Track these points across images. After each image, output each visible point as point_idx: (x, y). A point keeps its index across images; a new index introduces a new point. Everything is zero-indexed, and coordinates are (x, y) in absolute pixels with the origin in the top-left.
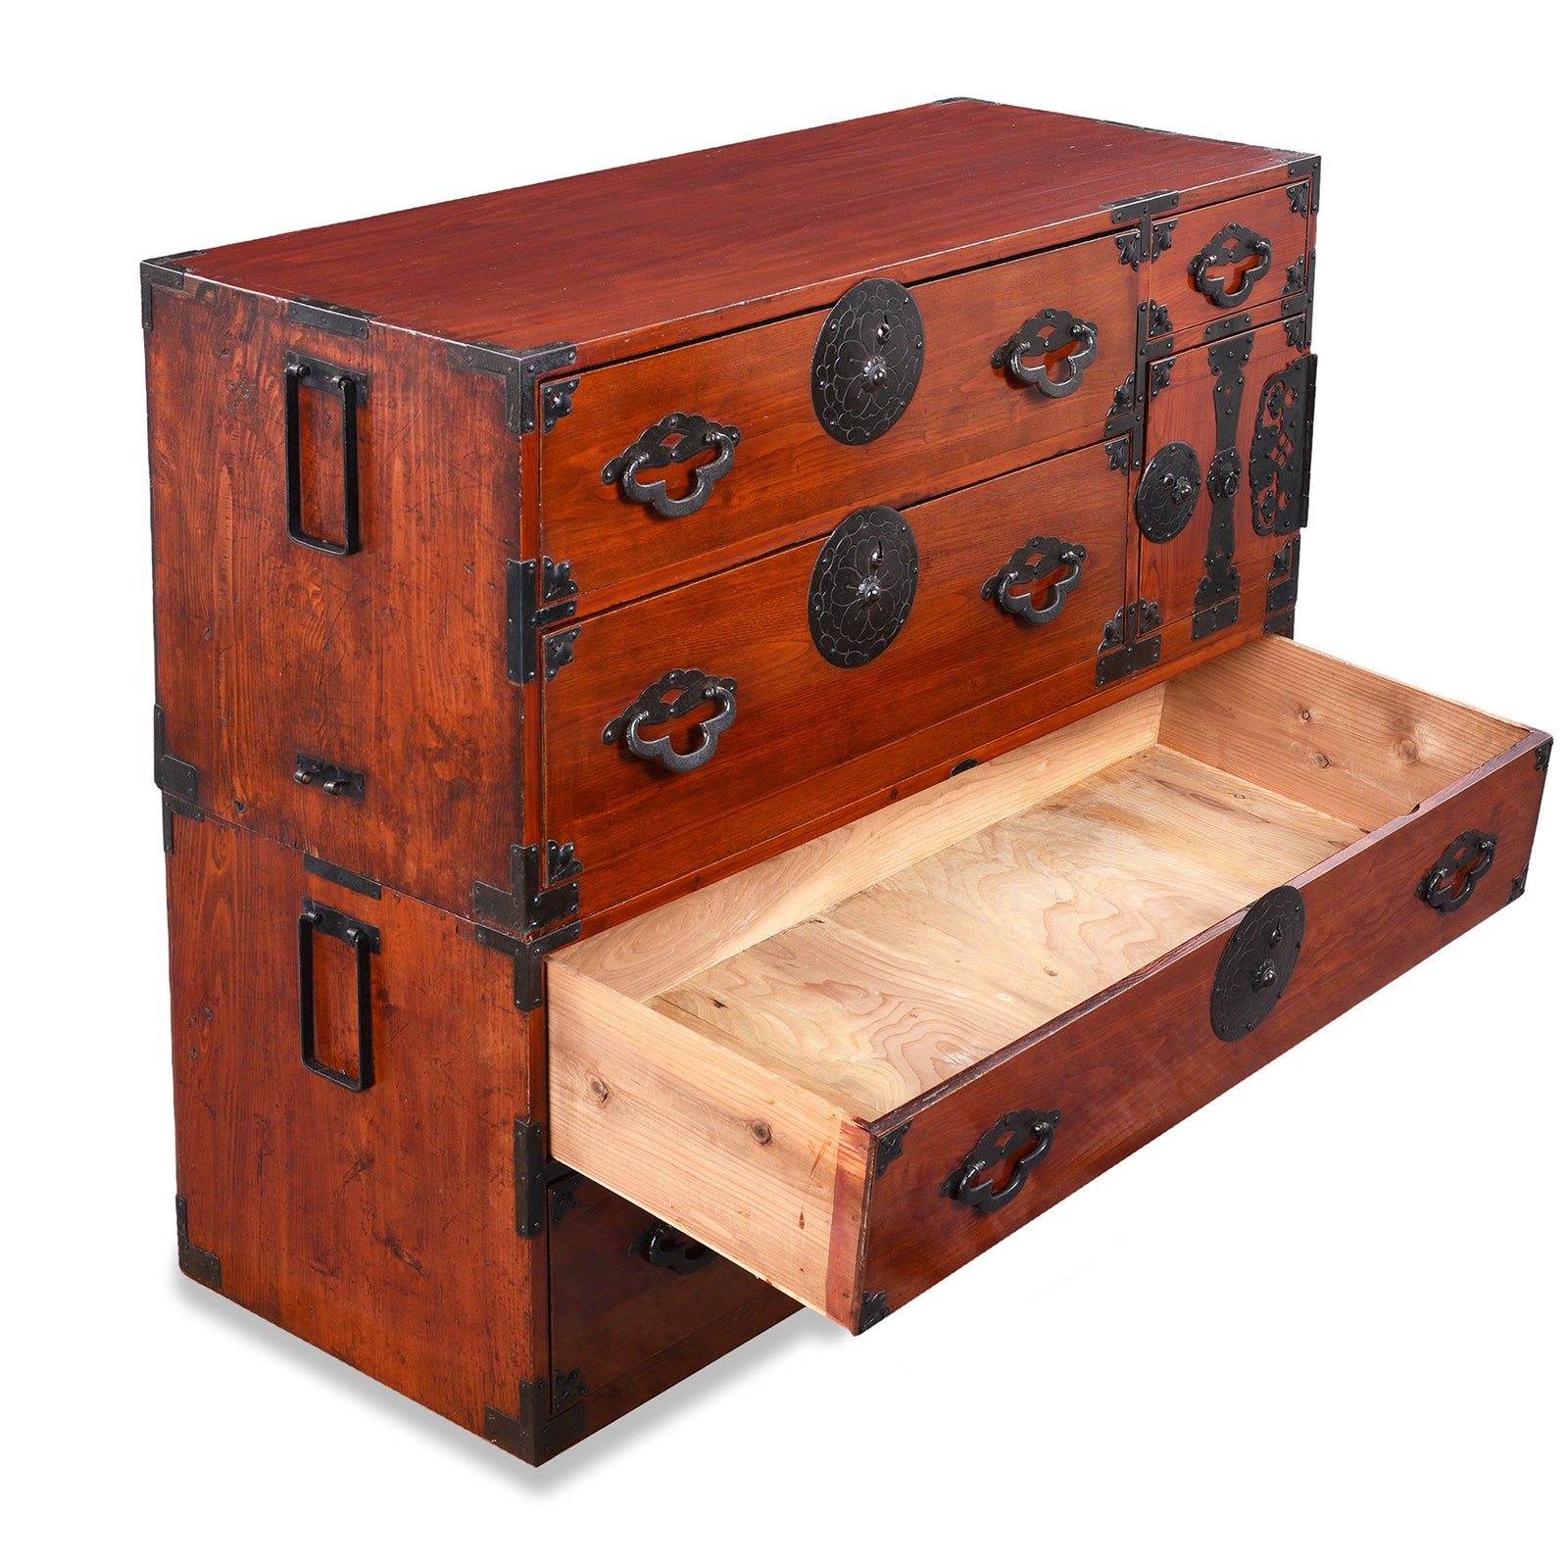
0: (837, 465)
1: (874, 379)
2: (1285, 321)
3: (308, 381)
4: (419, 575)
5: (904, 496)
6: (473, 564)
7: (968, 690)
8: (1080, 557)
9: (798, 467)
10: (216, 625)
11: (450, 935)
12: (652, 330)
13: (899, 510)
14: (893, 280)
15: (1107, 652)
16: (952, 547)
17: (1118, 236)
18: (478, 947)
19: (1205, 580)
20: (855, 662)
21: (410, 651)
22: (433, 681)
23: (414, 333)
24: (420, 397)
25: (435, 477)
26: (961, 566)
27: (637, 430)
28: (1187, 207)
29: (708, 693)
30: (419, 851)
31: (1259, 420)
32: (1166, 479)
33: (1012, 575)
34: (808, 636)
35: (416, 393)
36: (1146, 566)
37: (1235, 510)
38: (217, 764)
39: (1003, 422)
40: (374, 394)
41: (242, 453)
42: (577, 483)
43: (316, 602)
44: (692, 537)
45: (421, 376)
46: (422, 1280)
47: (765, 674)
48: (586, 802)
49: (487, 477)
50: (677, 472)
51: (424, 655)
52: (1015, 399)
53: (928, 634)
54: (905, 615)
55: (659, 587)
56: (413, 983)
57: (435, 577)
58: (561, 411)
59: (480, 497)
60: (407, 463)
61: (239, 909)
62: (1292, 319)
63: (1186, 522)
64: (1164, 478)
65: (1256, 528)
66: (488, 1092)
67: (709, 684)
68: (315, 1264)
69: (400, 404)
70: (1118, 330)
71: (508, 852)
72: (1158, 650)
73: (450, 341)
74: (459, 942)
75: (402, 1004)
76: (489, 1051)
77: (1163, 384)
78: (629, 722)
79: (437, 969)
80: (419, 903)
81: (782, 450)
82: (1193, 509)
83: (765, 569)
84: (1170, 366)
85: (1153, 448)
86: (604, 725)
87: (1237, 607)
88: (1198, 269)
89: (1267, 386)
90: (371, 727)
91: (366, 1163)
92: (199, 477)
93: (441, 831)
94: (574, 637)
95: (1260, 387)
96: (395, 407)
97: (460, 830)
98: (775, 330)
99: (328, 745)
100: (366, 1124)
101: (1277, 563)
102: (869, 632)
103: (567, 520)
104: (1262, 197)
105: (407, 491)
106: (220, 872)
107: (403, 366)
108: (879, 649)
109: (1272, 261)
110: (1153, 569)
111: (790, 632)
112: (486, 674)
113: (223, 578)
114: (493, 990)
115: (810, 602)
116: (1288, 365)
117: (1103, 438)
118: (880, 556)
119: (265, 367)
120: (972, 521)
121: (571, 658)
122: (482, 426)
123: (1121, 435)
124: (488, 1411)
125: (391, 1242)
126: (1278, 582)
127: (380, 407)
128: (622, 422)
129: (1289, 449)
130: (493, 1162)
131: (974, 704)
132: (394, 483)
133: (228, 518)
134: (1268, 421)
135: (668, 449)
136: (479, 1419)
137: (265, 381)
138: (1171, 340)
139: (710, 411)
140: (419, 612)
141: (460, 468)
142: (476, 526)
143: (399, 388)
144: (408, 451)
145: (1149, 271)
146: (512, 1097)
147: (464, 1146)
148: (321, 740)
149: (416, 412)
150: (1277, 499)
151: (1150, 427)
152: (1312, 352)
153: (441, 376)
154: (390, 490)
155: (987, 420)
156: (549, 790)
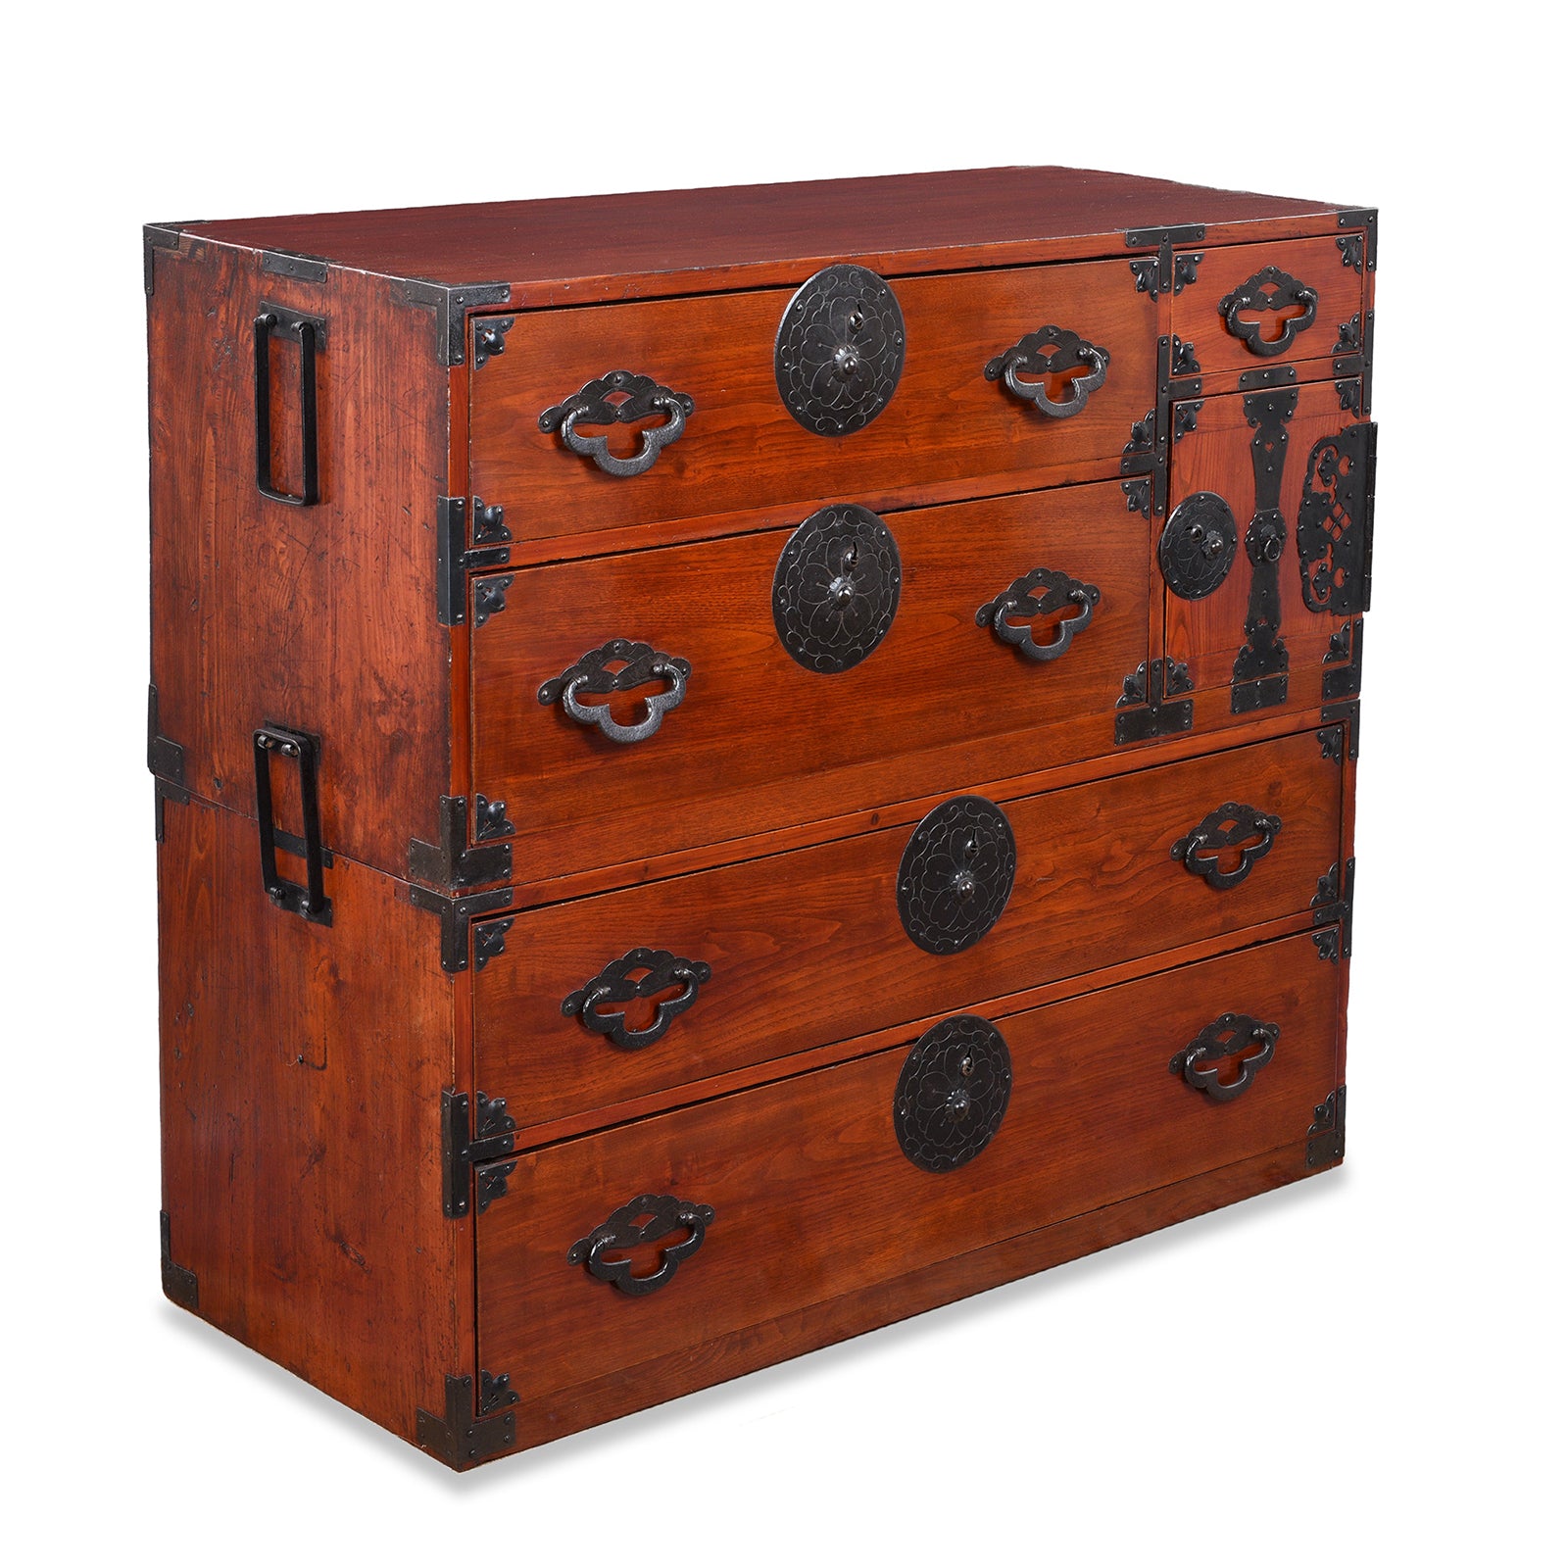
0: (805, 454)
1: (844, 368)
2: (1337, 381)
3: (277, 331)
4: (367, 522)
5: (884, 500)
6: (410, 505)
7: (961, 720)
8: (1093, 598)
9: (761, 449)
10: (201, 595)
11: (390, 899)
12: (595, 281)
13: (878, 514)
14: (869, 269)
15: (1127, 708)
16: (940, 563)
17: (1132, 260)
18: (412, 910)
19: (1245, 649)
20: (826, 667)
21: (358, 603)
22: (377, 628)
23: (363, 272)
24: (368, 337)
25: (380, 419)
26: (951, 586)
27: (577, 381)
28: (1215, 242)
29: (657, 669)
30: (366, 812)
31: (1307, 485)
32: (1194, 530)
33: (1010, 603)
34: (773, 629)
35: (365, 334)
36: (1172, 622)
37: (1280, 578)
38: (200, 741)
39: (998, 439)
40: (331, 339)
41: (224, 412)
42: (512, 426)
43: (283, 558)
44: (640, 503)
45: (369, 315)
46: (365, 1276)
47: (723, 661)
48: (521, 762)
49: (421, 414)
50: (621, 432)
51: (370, 604)
52: (1012, 416)
53: (912, 652)
54: (885, 625)
55: (602, 550)
56: (359, 954)
57: (379, 522)
58: (493, 349)
59: (416, 435)
60: (357, 407)
61: (217, 894)
62: (1346, 380)
63: (1220, 582)
64: (1191, 528)
65: (1307, 603)
66: (420, 1064)
67: (659, 660)
68: (276, 1271)
69: (352, 347)
70: (1136, 362)
71: (438, 802)
72: (1189, 716)
73: (392, 277)
74: (397, 905)
75: (350, 979)
76: (421, 1019)
77: (1188, 426)
78: (568, 684)
79: (379, 937)
80: (364, 868)
81: (742, 428)
82: (1228, 569)
83: (723, 550)
84: (1197, 410)
85: (1179, 495)
86: (540, 682)
87: (1286, 684)
88: (1228, 309)
89: (1317, 450)
90: (327, 687)
91: (320, 1154)
92: (189, 441)
93: (383, 791)
94: (506, 585)
95: (1308, 449)
96: (348, 351)
97: (398, 787)
98: (733, 301)
99: (290, 708)
100: (319, 1111)
101: (1335, 647)
102: (842, 637)
103: (500, 463)
104: (1307, 243)
105: (357, 435)
106: (202, 856)
107: (355, 308)
108: (853, 659)
109: (1318, 311)
110: (1181, 627)
111: (752, 622)
112: (420, 619)
113: (207, 544)
114: (424, 953)
115: (775, 595)
116: (1342, 430)
117: (1118, 474)
118: (854, 558)
119: (243, 321)
120: (965, 539)
121: (502, 606)
122: (417, 361)
123: (1141, 475)
124: (419, 1413)
125: (339, 1238)
126: (1336, 665)
127: (336, 351)
128: (560, 371)
129: (1346, 522)
130: (423, 1139)
131: (967, 738)
132: (347, 429)
133: (212, 481)
134: (1318, 488)
135: (613, 407)
136: (412, 1425)
137: (243, 335)
138: (1199, 381)
139: (659, 375)
140: (366, 560)
141: (400, 406)
142: (413, 465)
143: (351, 330)
144: (359, 395)
145: (1172, 305)
146: (439, 1066)
147: (400, 1125)
148: (285, 706)
149: (365, 353)
150: (1333, 574)
151: (1175, 470)
152: (1372, 421)
153: (385, 314)
154: (344, 436)
155: (981, 434)
156: (478, 741)
